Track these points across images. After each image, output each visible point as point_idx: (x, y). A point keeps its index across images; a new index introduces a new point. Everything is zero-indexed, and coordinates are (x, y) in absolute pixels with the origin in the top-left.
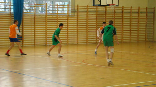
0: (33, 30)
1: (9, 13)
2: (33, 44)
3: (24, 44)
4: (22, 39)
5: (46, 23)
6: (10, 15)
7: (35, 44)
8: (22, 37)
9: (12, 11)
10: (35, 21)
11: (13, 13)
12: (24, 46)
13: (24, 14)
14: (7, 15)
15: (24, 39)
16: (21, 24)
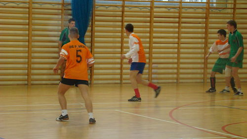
0: (118, 42)
1: (61, 1)
2: (117, 79)
3: (95, 77)
5: (150, 27)
6: (63, 4)
7: (121, 79)
14: (56, 7)
16: (89, 28)
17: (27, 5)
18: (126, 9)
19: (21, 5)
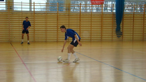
0: (132, 27)
1: (112, 13)
2: (132, 39)
3: (124, 38)
4: (122, 35)
6: (113, 14)
8: (122, 33)
9: (114, 11)
10: (133, 19)
11: (115, 13)
12: (124, 40)
13: (124, 14)
14: (111, 15)
15: (124, 35)
16: (122, 22)
17: (101, 15)
18: (135, 15)
19: (99, 15)
